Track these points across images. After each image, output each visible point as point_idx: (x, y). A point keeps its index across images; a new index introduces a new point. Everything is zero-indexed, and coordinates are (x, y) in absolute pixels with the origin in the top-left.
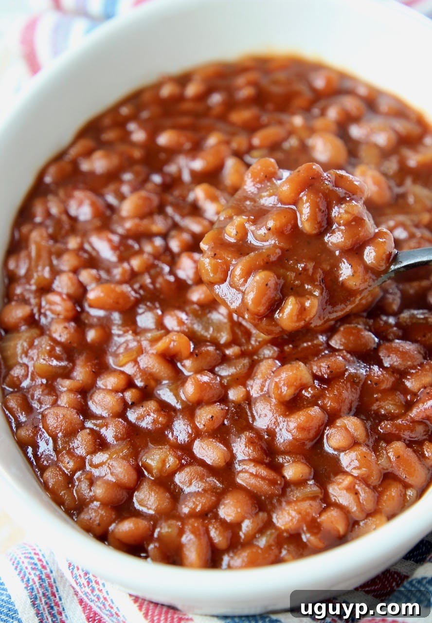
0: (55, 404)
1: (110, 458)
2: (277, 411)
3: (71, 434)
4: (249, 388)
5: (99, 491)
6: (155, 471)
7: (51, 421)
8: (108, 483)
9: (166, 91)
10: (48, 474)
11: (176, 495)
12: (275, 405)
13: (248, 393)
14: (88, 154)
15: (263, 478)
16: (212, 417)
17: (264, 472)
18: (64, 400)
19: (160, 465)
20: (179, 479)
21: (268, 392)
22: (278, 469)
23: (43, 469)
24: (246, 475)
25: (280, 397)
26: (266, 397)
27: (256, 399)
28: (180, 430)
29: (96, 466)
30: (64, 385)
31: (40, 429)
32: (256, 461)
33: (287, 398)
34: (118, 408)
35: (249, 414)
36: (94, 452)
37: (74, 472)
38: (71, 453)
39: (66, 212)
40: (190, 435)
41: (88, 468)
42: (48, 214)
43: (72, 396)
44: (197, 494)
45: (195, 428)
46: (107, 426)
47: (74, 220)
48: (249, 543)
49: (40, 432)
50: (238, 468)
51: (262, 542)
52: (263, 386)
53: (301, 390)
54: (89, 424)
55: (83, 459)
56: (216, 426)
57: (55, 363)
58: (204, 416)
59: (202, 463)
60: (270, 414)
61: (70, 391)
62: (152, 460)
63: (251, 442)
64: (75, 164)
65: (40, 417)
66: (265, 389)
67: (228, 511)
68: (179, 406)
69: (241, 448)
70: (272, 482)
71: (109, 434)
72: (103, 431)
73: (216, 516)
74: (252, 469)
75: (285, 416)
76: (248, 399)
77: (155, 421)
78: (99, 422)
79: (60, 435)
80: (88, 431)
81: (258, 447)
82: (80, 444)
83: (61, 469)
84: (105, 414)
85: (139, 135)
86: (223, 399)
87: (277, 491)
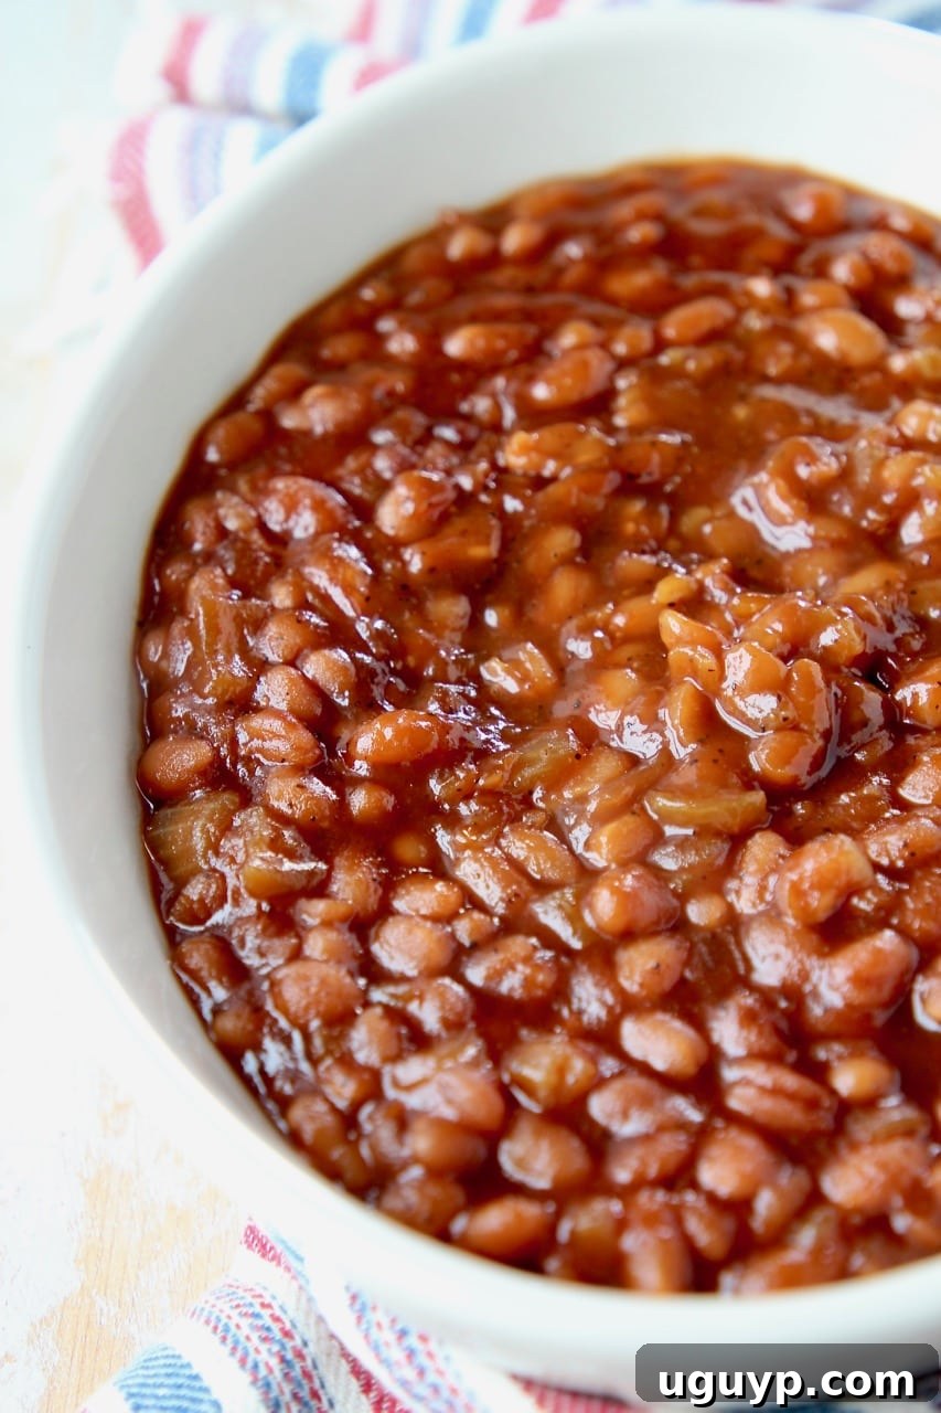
0: (296, 955)
1: (439, 1068)
2: (802, 947)
3: (340, 1020)
4: (732, 898)
5: (421, 1142)
6: (542, 1093)
7: (293, 994)
8: (441, 1124)
9: (458, 247)
10: (298, 1113)
11: (598, 1144)
12: (796, 933)
13: (730, 907)
14: (294, 393)
15: (791, 1096)
16: (658, 966)
17: (791, 1081)
18: (316, 945)
19: (553, 1079)
20: (600, 1107)
21: (774, 905)
22: (818, 1073)
23: (284, 1103)
24: (750, 1092)
25: (804, 913)
26: (772, 916)
27: (751, 918)
28: (589, 999)
29: (410, 1088)
30: (313, 912)
31: (268, 1014)
32: (771, 1058)
33: (822, 916)
34: (442, 957)
35: (737, 955)
36: (396, 1057)
37: (356, 1106)
38: (347, 1062)
39: (261, 525)
40: (610, 1010)
41: (390, 1093)
42: (222, 533)
43: (333, 936)
44: (646, 1139)
45: (620, 993)
46: (421, 998)
47: (280, 540)
48: (778, 1239)
49: (268, 1021)
50: (730, 1074)
51: (806, 1237)
52: (762, 889)
53: (849, 897)
54: (378, 995)
55: (375, 1076)
56: (668, 983)
57: (288, 865)
58: (639, 965)
59: (645, 1069)
60: (787, 955)
61: (327, 924)
62: (536, 1067)
63: (749, 1018)
64: (268, 416)
65: (266, 986)
66: (768, 897)
67: (719, 1173)
68: (576, 944)
69: (729, 1032)
70: (812, 1104)
71: (429, 1015)
72: (413, 1007)
73: (694, 1185)
74: (761, 1075)
75: (822, 955)
76: (734, 923)
77: (528, 983)
78: (401, 989)
79: (315, 1024)
80: (378, 1011)
81: (767, 1029)
82: (364, 1042)
83: (327, 1100)
84: (411, 972)
85: (402, 344)
86: (677, 925)
87: (825, 1121)
